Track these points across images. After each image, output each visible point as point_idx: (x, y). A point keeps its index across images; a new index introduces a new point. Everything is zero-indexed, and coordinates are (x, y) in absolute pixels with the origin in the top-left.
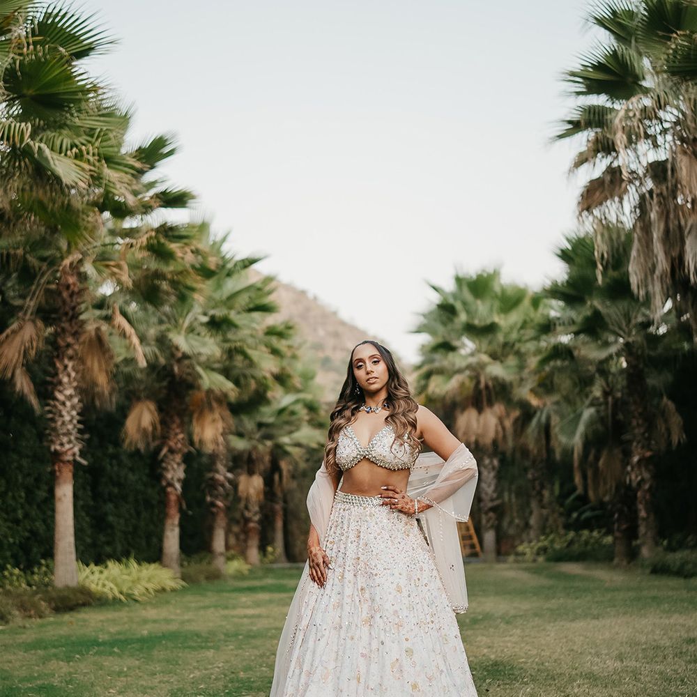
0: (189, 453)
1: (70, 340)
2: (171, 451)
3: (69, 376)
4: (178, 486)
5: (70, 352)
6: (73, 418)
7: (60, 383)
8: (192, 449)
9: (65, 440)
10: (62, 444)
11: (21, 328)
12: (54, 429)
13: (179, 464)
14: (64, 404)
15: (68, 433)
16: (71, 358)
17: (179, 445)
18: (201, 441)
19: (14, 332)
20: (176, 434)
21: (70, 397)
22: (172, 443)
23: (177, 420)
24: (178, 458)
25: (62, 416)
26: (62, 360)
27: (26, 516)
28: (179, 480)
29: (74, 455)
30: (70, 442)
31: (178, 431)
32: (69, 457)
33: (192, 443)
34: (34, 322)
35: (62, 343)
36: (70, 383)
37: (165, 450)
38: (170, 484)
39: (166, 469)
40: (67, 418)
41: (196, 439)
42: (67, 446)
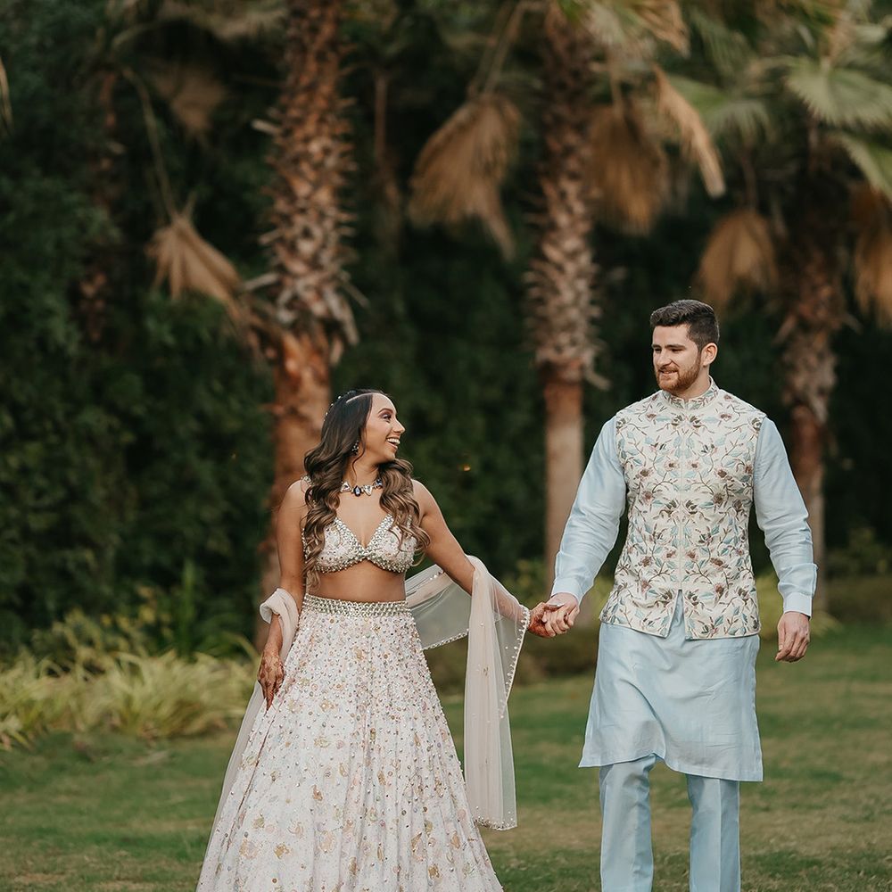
0: (846, 330)
1: (571, 139)
2: (805, 326)
3: (570, 211)
4: (819, 406)
5: (572, 164)
6: (578, 295)
7: (553, 226)
8: (851, 321)
9: (564, 339)
10: (559, 349)
11: (475, 119)
12: (544, 320)
13: (821, 357)
14: (560, 268)
15: (570, 327)
16: (574, 176)
17: (822, 314)
18: (873, 302)
19: (463, 129)
20: (815, 289)
21: (573, 255)
22: (805, 308)
23: (818, 256)
24: (820, 342)
25: (556, 292)
26: (555, 181)
27: (488, 467)
28: (821, 392)
29: (582, 368)
30: (573, 343)
31: (819, 279)
32: (572, 374)
33: (852, 306)
34: (499, 107)
35: (555, 146)
36: (573, 225)
37: (789, 325)
38: (801, 401)
39: (792, 368)
40: (568, 296)
41: (862, 296)
42: (569, 352)
